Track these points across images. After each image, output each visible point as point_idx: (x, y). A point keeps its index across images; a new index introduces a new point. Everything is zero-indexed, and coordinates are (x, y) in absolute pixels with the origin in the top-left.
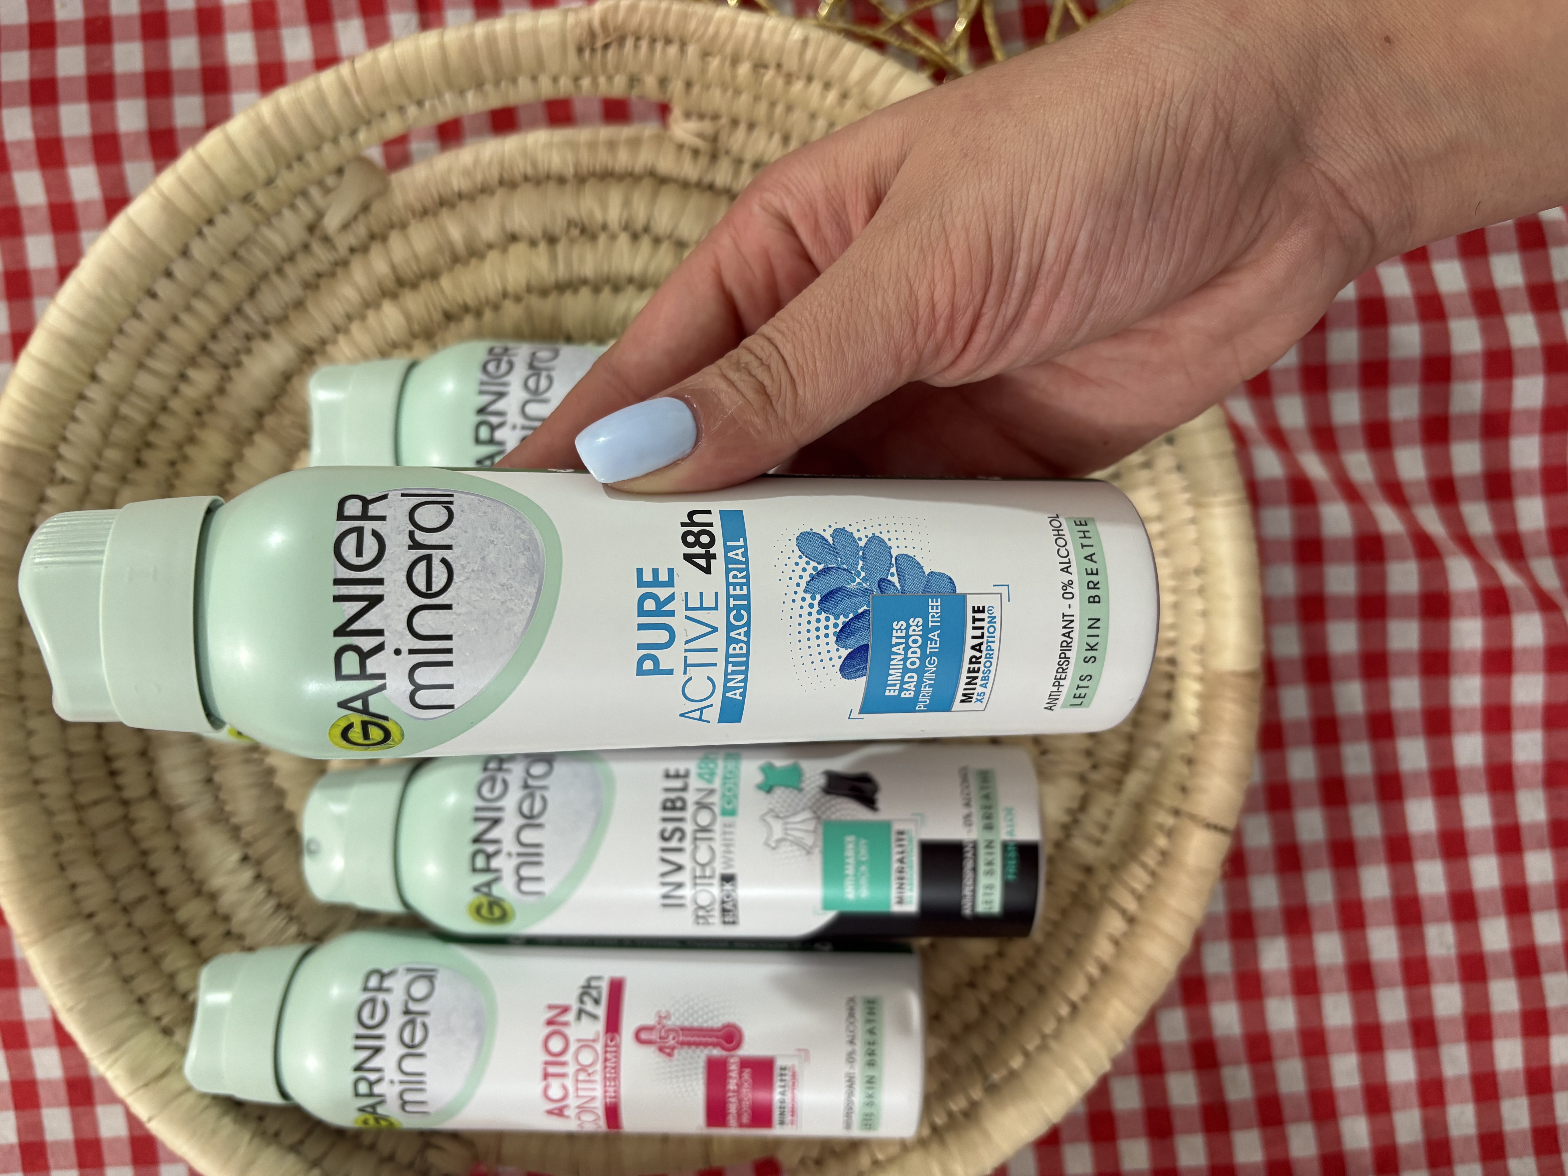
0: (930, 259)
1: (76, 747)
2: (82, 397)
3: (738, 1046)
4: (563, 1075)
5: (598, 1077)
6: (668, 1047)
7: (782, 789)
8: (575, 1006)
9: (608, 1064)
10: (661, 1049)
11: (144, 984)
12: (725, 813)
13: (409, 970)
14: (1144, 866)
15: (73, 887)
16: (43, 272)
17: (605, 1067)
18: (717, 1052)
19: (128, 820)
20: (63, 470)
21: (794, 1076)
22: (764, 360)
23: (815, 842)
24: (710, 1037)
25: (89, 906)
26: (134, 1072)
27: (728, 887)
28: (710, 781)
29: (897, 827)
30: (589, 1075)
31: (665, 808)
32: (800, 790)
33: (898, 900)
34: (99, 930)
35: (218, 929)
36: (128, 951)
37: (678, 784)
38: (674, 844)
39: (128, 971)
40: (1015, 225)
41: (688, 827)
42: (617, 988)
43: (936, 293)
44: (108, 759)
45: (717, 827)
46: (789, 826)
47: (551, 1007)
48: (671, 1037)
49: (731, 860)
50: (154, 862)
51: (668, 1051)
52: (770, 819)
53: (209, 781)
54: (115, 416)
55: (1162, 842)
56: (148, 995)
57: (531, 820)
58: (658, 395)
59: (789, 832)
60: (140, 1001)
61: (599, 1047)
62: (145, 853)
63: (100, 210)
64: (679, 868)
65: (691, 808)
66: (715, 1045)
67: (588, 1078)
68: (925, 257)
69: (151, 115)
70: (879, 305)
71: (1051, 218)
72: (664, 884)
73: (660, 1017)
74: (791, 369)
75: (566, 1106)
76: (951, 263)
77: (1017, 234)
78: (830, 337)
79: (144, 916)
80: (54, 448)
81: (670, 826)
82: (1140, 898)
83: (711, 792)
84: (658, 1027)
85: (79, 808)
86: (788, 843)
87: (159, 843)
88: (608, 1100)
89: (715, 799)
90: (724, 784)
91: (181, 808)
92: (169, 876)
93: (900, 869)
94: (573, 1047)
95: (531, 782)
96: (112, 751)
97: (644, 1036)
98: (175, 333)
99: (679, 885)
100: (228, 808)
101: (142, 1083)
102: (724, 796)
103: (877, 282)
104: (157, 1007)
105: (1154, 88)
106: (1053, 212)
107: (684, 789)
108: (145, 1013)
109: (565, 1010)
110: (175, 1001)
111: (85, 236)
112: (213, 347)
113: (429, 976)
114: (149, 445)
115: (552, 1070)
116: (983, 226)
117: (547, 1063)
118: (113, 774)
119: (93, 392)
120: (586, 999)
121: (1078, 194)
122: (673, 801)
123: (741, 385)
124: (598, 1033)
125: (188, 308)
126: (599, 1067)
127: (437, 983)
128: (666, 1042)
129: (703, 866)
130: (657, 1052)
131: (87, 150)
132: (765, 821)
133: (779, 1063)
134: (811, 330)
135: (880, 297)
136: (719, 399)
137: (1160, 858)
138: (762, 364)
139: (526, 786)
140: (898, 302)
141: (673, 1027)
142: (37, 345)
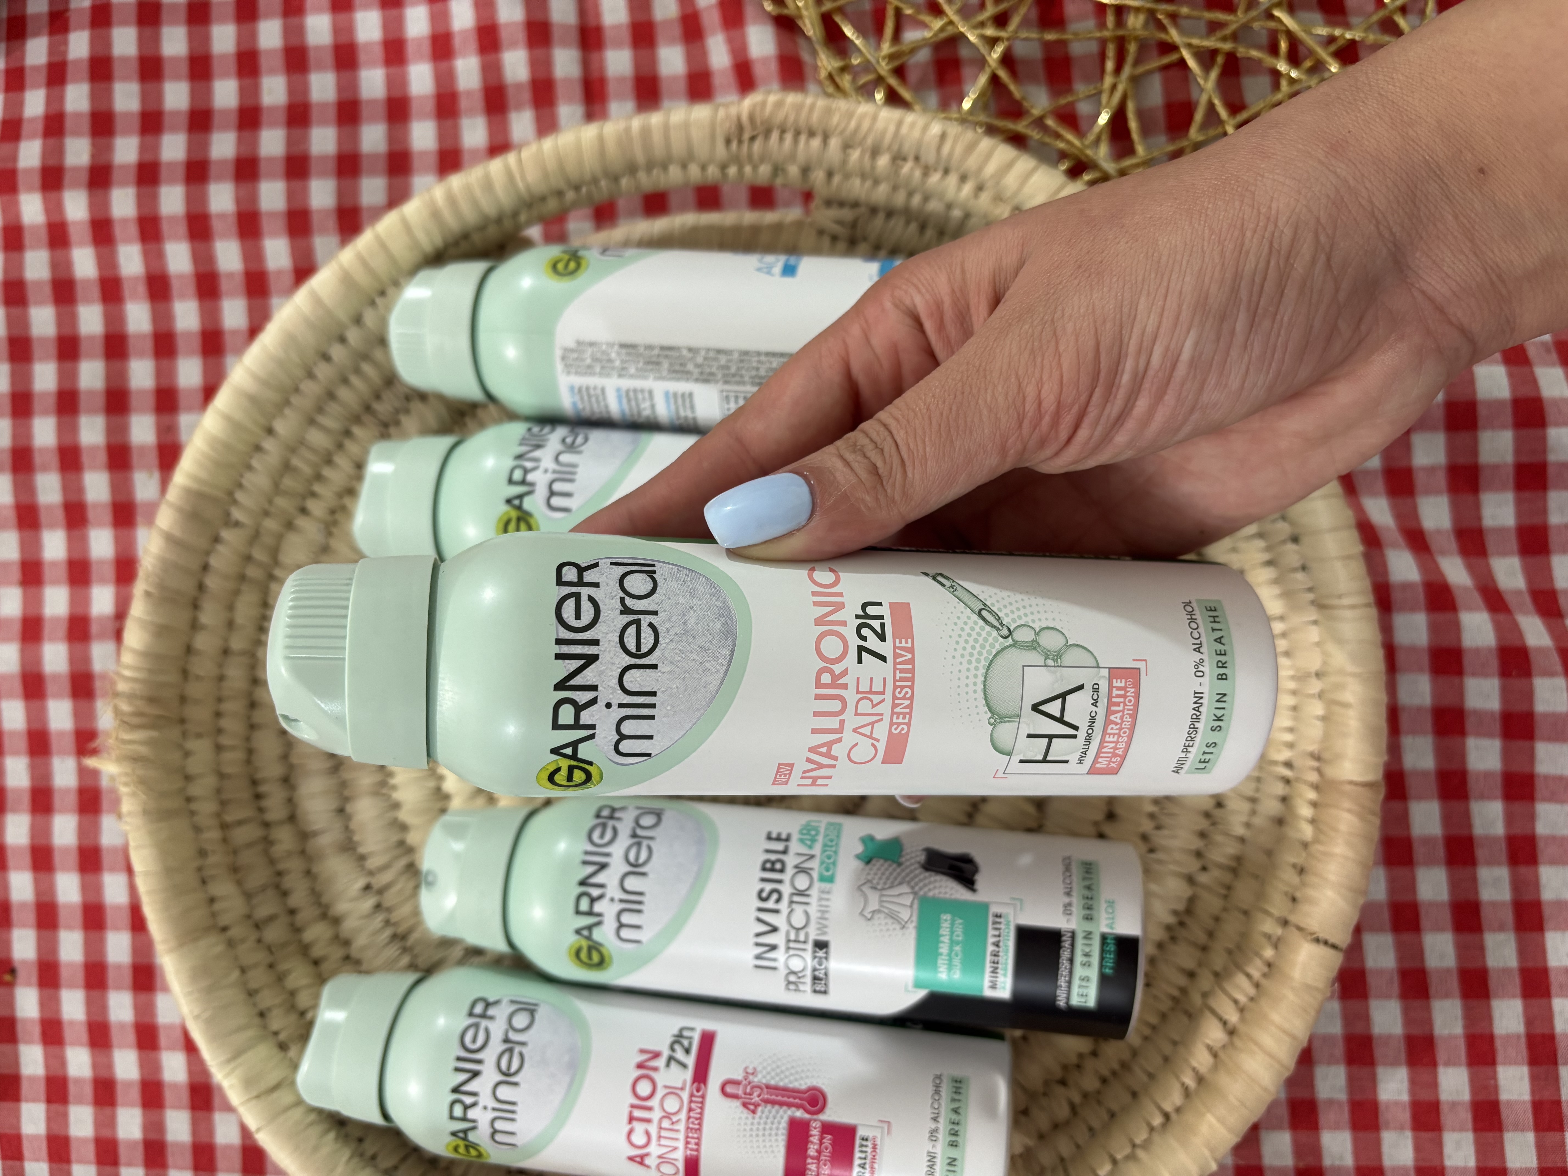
0: (1039, 360)
1: (228, 770)
2: (258, 448)
3: (821, 1110)
4: (648, 1121)
5: (681, 1127)
6: (753, 1104)
7: (882, 861)
8: (666, 1053)
9: (692, 1114)
10: (745, 1105)
11: (267, 999)
12: (822, 879)
13: (513, 1002)
14: (1248, 976)
15: (212, 900)
16: (235, 332)
17: (689, 1118)
18: (799, 1114)
19: (268, 842)
20: (237, 514)
21: (874, 1147)
22: (878, 444)
23: (911, 916)
24: (795, 1098)
25: (224, 920)
26: (248, 1083)
27: (821, 954)
28: (810, 847)
29: (994, 909)
30: (673, 1123)
31: (764, 869)
32: (900, 864)
33: (991, 984)
34: (231, 944)
35: (337, 953)
36: (255, 966)
37: (780, 846)
38: (770, 904)
39: (253, 985)
40: (1124, 332)
41: (786, 890)
42: (708, 1040)
43: (1043, 391)
44: (254, 783)
45: (814, 892)
46: (885, 899)
47: (642, 1051)
48: (755, 1094)
49: (826, 926)
50: (288, 882)
51: (752, 1107)
52: (866, 889)
53: (341, 811)
54: (287, 467)
55: (1269, 953)
56: (269, 1009)
57: (636, 869)
58: (781, 470)
59: (885, 904)
60: (262, 1014)
61: (685, 1096)
62: (279, 874)
63: (289, 279)
64: (775, 929)
65: (790, 871)
66: (798, 1107)
67: (671, 1127)
68: (1035, 357)
69: (341, 193)
70: (989, 399)
71: (1158, 328)
72: (758, 944)
73: (747, 1073)
74: (902, 453)
75: (647, 1155)
76: (1060, 365)
77: (1126, 340)
78: (940, 426)
79: (274, 933)
80: (230, 494)
81: (768, 887)
82: (1242, 1010)
83: (812, 857)
84: (744, 1082)
85: (224, 826)
86: (882, 916)
87: (294, 865)
88: (689, 1152)
89: (814, 864)
90: (824, 851)
91: (315, 834)
92: (299, 897)
93: (994, 953)
94: (660, 1093)
95: (640, 832)
96: (259, 776)
97: (729, 1089)
98: (344, 393)
99: (773, 948)
100: (356, 838)
101: (255, 1093)
102: (822, 863)
103: (988, 378)
104: (278, 1021)
105: (1259, 213)
106: (1160, 322)
107: (785, 852)
108: (265, 1027)
109: (656, 1055)
110: (293, 1018)
111: (275, 301)
112: (377, 407)
113: (531, 1010)
114: (313, 495)
115: (637, 1113)
116: (1092, 332)
117: (633, 1106)
118: (258, 797)
119: (269, 444)
120: (677, 1047)
121: (1184, 307)
122: (773, 863)
123: (855, 465)
124: (685, 1082)
125: (357, 371)
126: (683, 1115)
127: (537, 1016)
128: (752, 1099)
129: (798, 930)
130: (742, 1108)
131: (281, 224)
132: (861, 891)
133: (861, 1132)
134: (923, 418)
135: (989, 391)
136: (835, 477)
137: (1266, 969)
138: (877, 447)
139: (634, 835)
140: (1006, 398)
141: (757, 1084)
142: (223, 399)
